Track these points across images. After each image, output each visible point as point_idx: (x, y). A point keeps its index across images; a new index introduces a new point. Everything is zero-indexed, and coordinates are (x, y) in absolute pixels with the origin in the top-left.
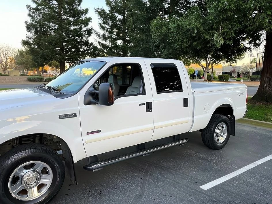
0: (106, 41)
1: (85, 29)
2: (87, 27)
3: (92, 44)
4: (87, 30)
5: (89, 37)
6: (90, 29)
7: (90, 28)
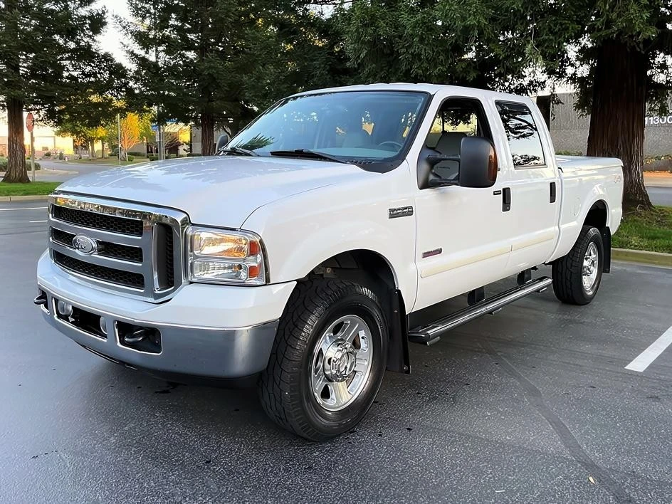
0: (148, 50)
1: (83, 12)
2: (88, 8)
3: (107, 58)
4: (91, 18)
5: (97, 37)
6: (98, 14)
7: (100, 12)
